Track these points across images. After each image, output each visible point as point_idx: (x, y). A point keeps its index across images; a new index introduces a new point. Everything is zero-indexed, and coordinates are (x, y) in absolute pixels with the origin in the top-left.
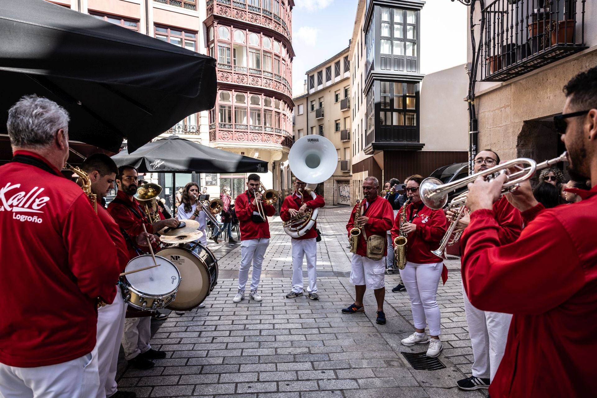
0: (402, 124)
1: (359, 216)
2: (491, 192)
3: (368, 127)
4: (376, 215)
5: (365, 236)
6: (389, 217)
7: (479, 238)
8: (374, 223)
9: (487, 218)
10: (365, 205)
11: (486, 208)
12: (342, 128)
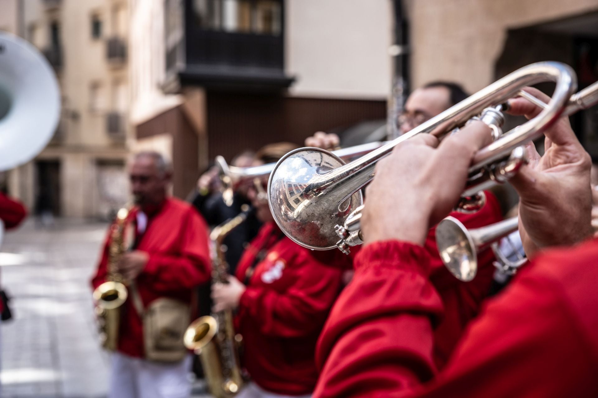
0: (247, 26)
1: (121, 252)
2: (427, 180)
3: (168, 30)
4: (164, 246)
5: (138, 304)
6: (197, 250)
7: (365, 350)
8: (161, 269)
9: (396, 273)
10: (135, 223)
11: (401, 237)
12: (107, 31)
